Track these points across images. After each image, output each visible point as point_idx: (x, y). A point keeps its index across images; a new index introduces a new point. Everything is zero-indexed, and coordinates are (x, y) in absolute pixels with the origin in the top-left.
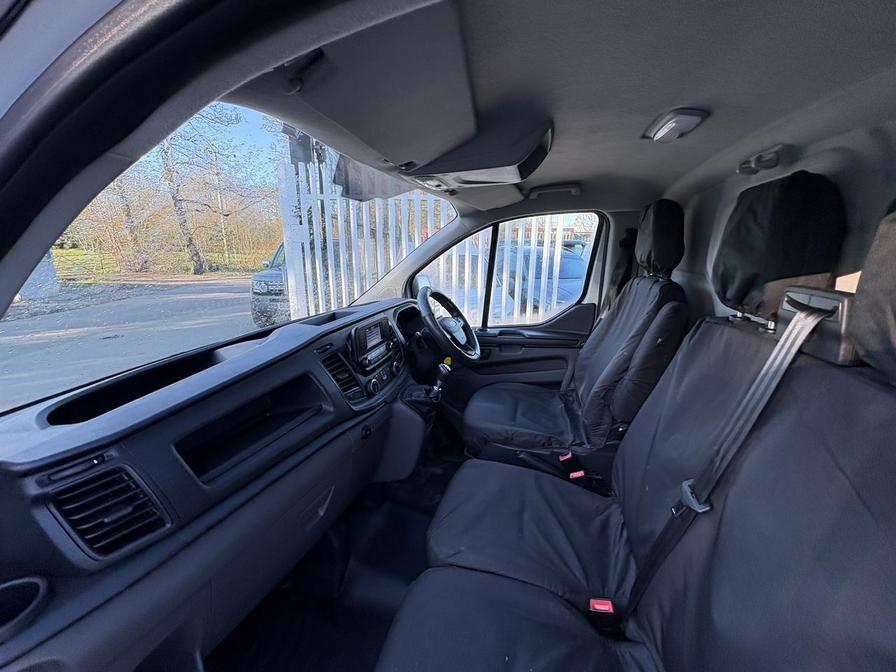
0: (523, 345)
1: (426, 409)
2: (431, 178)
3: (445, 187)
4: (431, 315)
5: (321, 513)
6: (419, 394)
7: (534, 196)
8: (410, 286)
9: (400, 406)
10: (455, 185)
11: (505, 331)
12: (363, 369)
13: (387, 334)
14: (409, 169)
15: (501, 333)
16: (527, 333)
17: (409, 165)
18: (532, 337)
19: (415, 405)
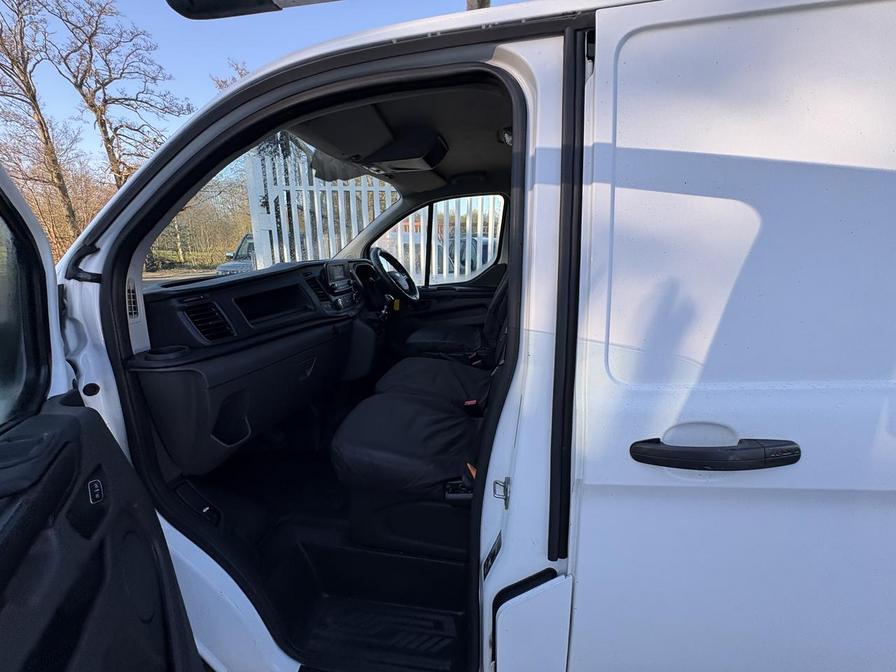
0: (454, 297)
1: (377, 325)
2: (373, 166)
3: (382, 172)
4: (383, 269)
5: (309, 373)
6: (372, 315)
7: (454, 182)
8: (367, 250)
9: (358, 322)
10: (390, 171)
11: (441, 287)
12: (332, 290)
13: (347, 275)
14: (357, 159)
15: (439, 289)
16: (457, 288)
17: (357, 157)
18: (461, 291)
19: (369, 322)
